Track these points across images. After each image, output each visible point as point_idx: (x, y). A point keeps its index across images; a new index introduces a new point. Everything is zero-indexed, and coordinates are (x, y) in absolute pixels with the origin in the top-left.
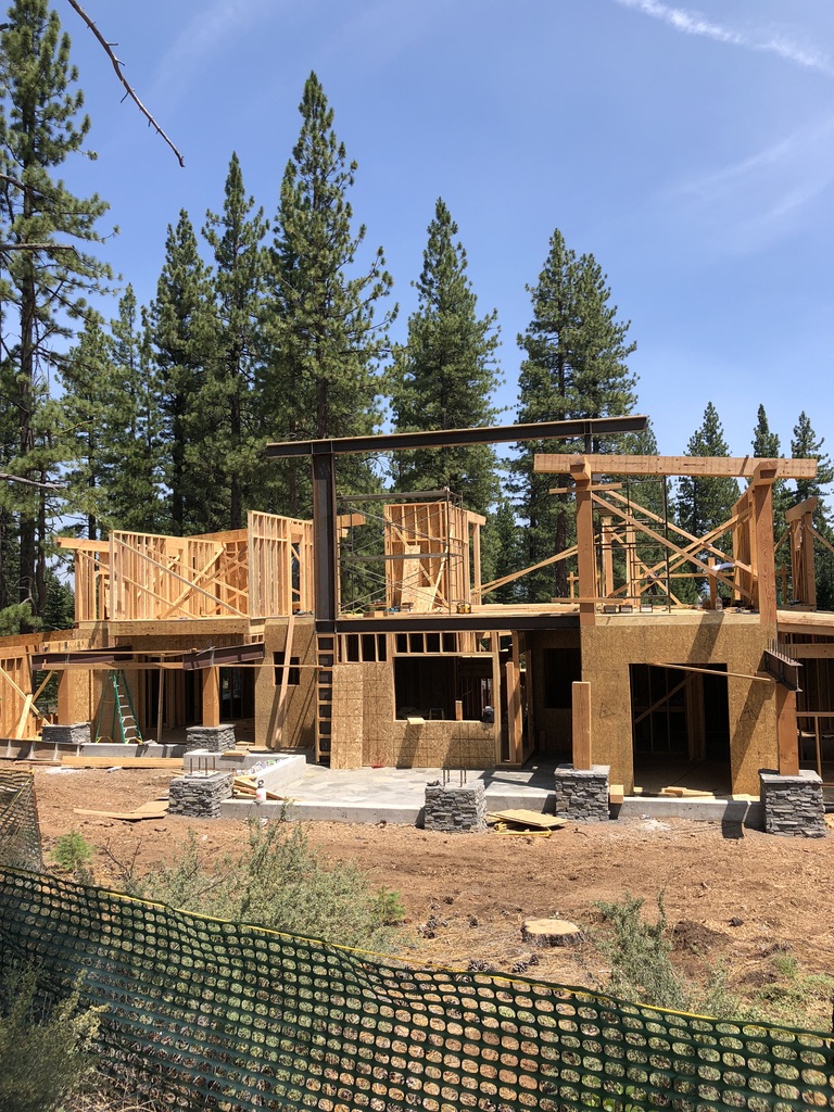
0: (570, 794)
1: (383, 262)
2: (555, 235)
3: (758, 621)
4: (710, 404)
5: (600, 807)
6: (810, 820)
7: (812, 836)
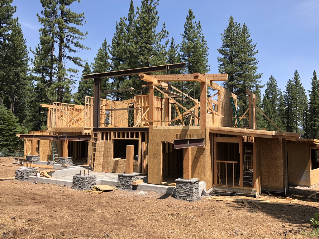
0: (121, 181)
1: (165, 27)
2: (231, 18)
3: (200, 128)
5: (129, 186)
6: (189, 195)
7: (189, 201)
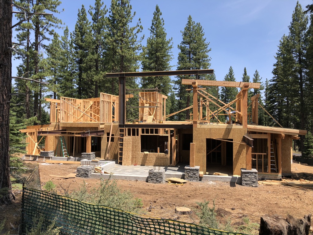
0: (188, 174)
1: (140, 23)
2: (189, 17)
3: (242, 128)
4: (231, 67)
5: (197, 177)
6: (254, 182)
7: (254, 187)
